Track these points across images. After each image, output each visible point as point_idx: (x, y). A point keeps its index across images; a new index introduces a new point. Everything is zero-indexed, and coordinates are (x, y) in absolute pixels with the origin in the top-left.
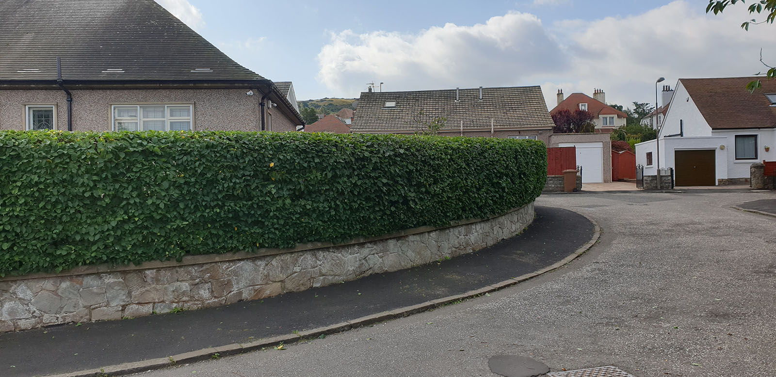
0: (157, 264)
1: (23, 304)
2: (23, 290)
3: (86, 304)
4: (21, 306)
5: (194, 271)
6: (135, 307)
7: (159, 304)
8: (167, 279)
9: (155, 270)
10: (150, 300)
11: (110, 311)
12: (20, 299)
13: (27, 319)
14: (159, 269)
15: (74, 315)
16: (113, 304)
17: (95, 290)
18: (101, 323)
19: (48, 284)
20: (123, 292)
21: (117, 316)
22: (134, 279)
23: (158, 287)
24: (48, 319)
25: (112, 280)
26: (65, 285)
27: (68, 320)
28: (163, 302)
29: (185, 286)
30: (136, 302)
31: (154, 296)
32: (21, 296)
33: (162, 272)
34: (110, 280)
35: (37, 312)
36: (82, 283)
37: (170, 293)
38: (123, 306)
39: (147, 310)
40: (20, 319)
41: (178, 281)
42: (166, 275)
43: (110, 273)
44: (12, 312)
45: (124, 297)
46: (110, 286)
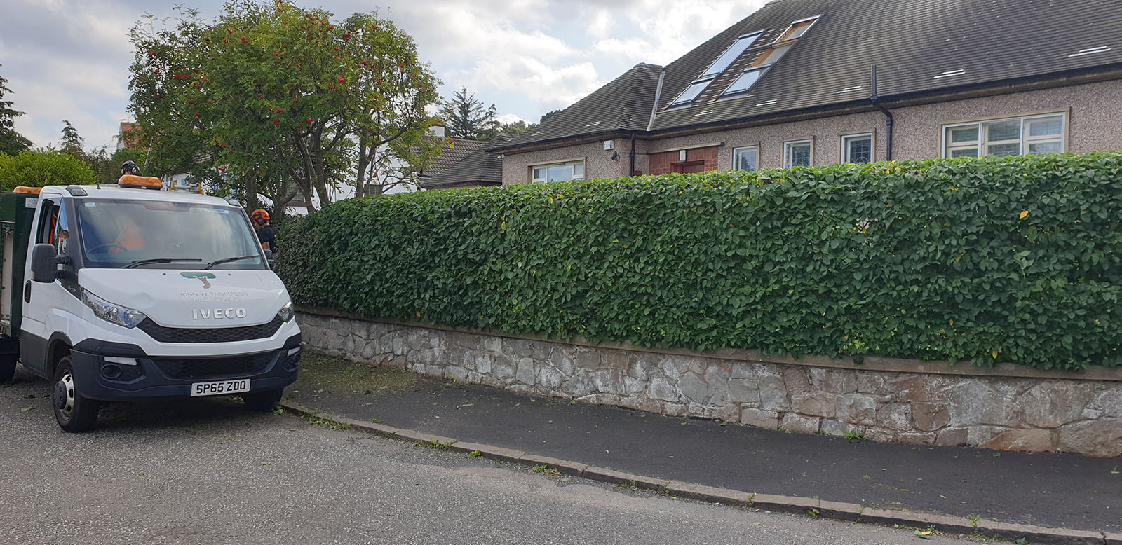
0: (824, 361)
1: (670, 384)
2: (671, 367)
3: (735, 399)
4: (668, 386)
5: (881, 379)
6: (797, 418)
7: (829, 421)
8: (841, 386)
9: (824, 370)
10: (816, 413)
11: (763, 415)
12: (667, 377)
13: (674, 403)
14: (830, 370)
15: (721, 411)
16: (768, 407)
17: (746, 383)
18: (750, 429)
19: (695, 365)
20: (780, 394)
21: (773, 424)
22: (795, 379)
23: (829, 395)
24: (694, 408)
25: (766, 374)
26: (712, 369)
27: (715, 415)
28: (834, 418)
29: (869, 402)
30: (797, 411)
31: (820, 407)
32: (668, 374)
33: (835, 375)
34: (764, 373)
35: (683, 396)
36: (730, 371)
37: (844, 408)
38: (780, 412)
39: (811, 425)
40: (667, 401)
41: (857, 392)
42: (839, 380)
43: (764, 364)
44: (660, 391)
45: (782, 401)
46: (764, 381)
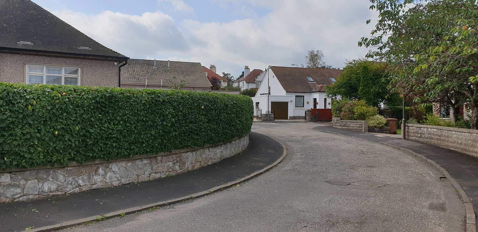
0: (162, 153)
1: (114, 174)
2: (115, 167)
3: (137, 174)
4: (114, 175)
5: (174, 156)
6: (154, 174)
7: (162, 173)
8: (165, 161)
9: (161, 157)
10: (159, 171)
11: (144, 178)
12: (113, 171)
13: (116, 181)
14: (162, 156)
15: (133, 179)
16: (146, 173)
17: (140, 166)
18: (142, 183)
19: (123, 164)
20: (150, 168)
21: (147, 179)
22: (154, 161)
23: (162, 165)
24: (124, 181)
25: (146, 162)
26: (129, 164)
27: (131, 181)
28: (163, 172)
29: (171, 164)
30: (154, 172)
31: (160, 169)
32: (114, 170)
33: (164, 158)
34: (145, 162)
35: (119, 177)
36: (135, 164)
37: (166, 167)
38: (149, 174)
39: (158, 176)
40: (113, 181)
41: (169, 162)
42: (165, 158)
43: (145, 158)
44: (110, 178)
45: (150, 170)
46: (145, 165)
